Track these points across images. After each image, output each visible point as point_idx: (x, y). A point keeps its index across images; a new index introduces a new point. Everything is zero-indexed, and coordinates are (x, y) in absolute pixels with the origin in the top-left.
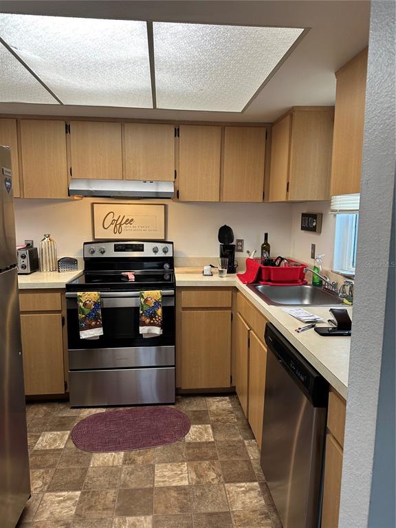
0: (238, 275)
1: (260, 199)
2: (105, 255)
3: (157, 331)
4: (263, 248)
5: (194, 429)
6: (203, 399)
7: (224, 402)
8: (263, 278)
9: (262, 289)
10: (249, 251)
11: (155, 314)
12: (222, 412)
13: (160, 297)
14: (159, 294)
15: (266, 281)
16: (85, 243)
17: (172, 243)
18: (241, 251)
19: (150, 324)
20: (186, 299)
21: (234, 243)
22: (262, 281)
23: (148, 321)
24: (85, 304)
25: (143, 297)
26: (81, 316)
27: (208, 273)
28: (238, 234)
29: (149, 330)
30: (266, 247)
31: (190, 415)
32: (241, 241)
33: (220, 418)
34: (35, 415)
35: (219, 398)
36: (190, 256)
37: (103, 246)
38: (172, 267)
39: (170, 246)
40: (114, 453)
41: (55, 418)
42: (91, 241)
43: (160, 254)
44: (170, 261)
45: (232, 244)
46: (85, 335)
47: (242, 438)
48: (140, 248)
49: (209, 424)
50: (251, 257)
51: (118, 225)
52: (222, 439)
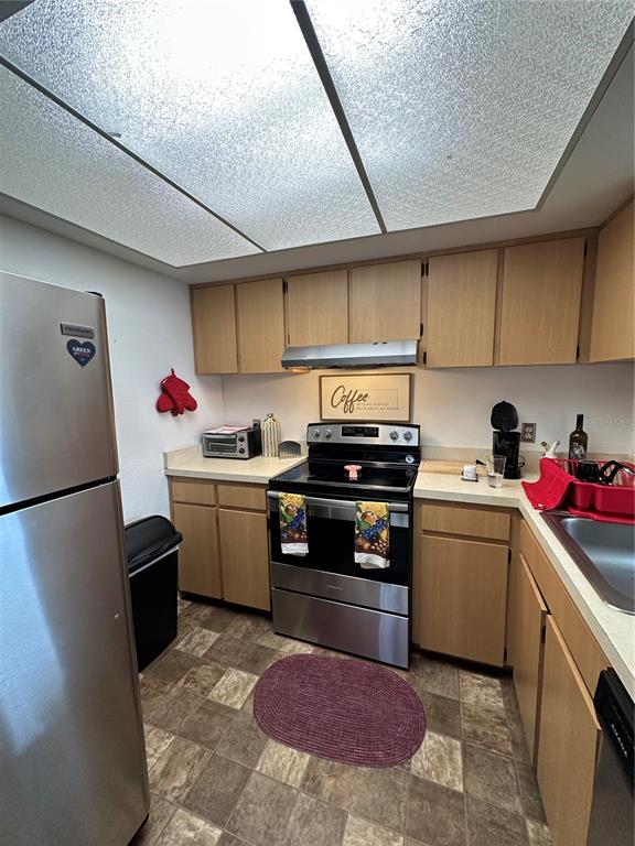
0: (523, 483)
1: (572, 359)
2: (331, 441)
3: (380, 562)
4: (573, 439)
5: (431, 742)
6: (455, 671)
7: (491, 691)
8: (579, 503)
9: (574, 524)
10: (546, 443)
11: (378, 537)
12: (484, 715)
13: (385, 513)
14: (385, 509)
15: (584, 510)
16: (310, 425)
17: (418, 427)
18: (531, 441)
19: (370, 551)
20: (428, 518)
21: (519, 429)
22: (575, 507)
23: (367, 545)
24: (287, 510)
25: (359, 510)
26: (283, 524)
27: (471, 477)
28: (525, 414)
29: (368, 559)
30: (579, 438)
31: (427, 703)
32: (532, 425)
33: (480, 731)
34: (235, 631)
35: (482, 679)
36: (446, 446)
37: (329, 429)
38: (418, 459)
39: (414, 432)
40: (295, 751)
41: (252, 644)
42: (319, 422)
43: (401, 442)
44: (416, 452)
45: (515, 430)
46: (288, 549)
47: (521, 811)
48: (374, 432)
49: (458, 738)
50: (549, 455)
51: (348, 402)
52: (480, 795)
